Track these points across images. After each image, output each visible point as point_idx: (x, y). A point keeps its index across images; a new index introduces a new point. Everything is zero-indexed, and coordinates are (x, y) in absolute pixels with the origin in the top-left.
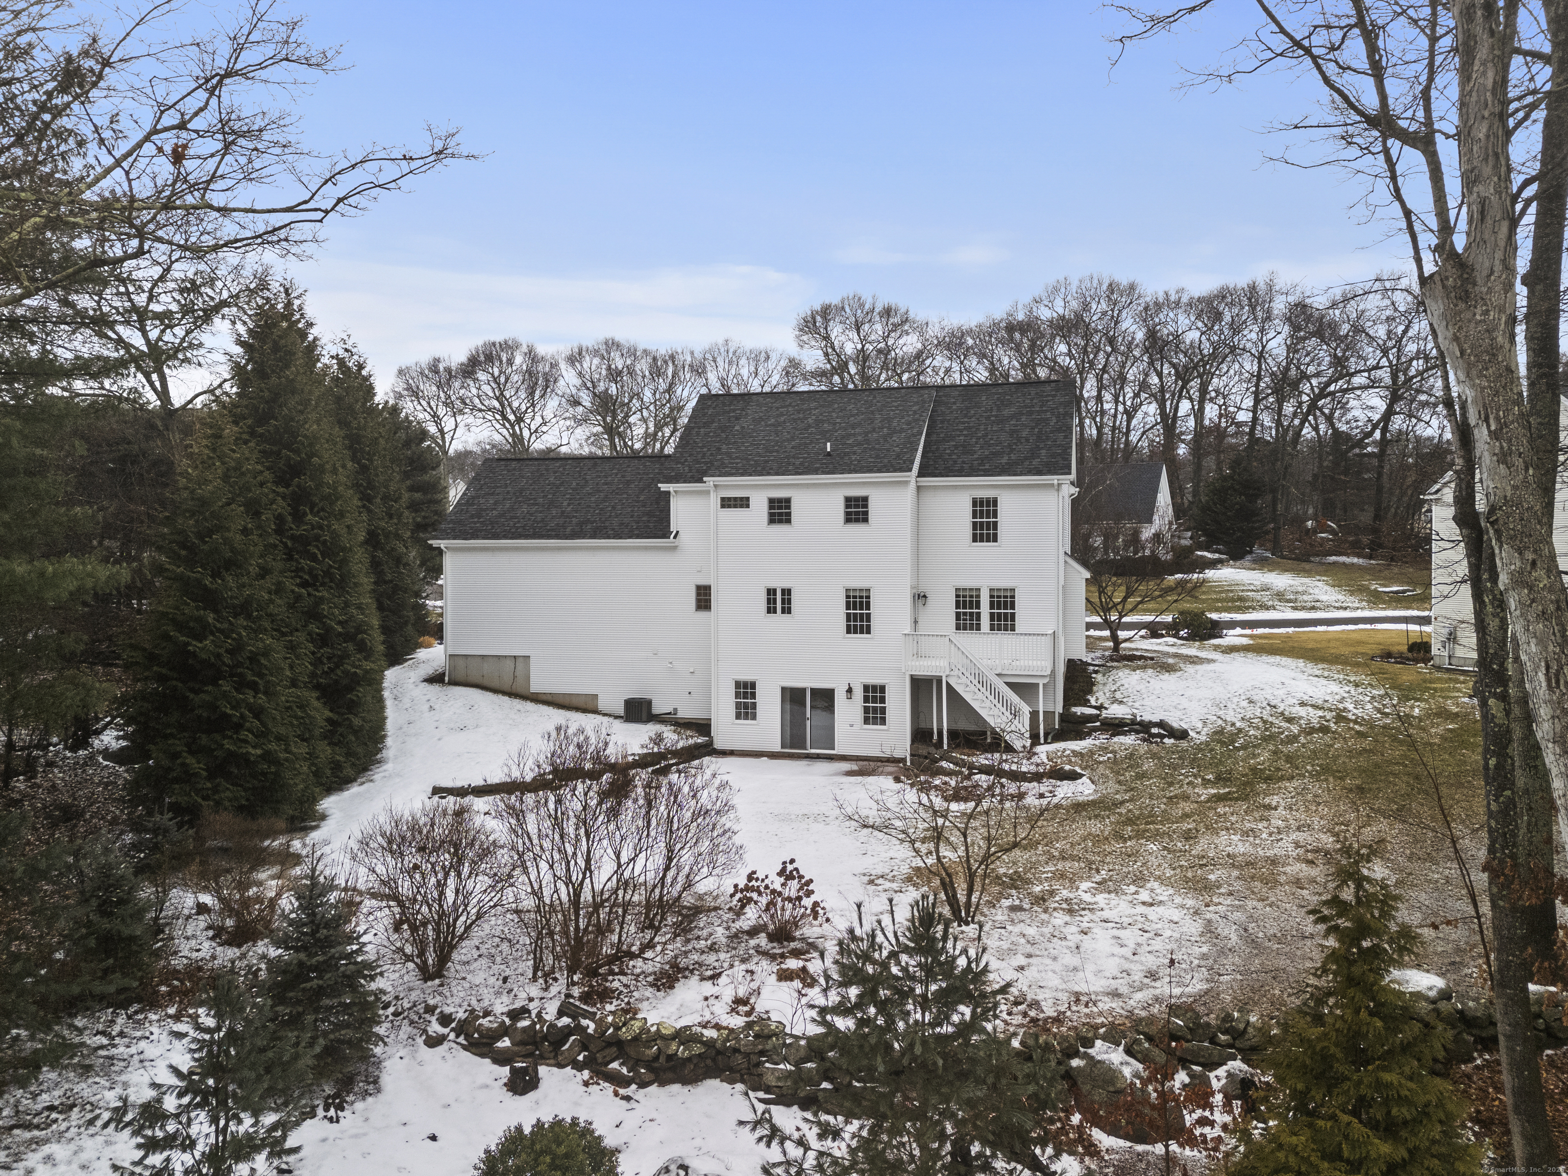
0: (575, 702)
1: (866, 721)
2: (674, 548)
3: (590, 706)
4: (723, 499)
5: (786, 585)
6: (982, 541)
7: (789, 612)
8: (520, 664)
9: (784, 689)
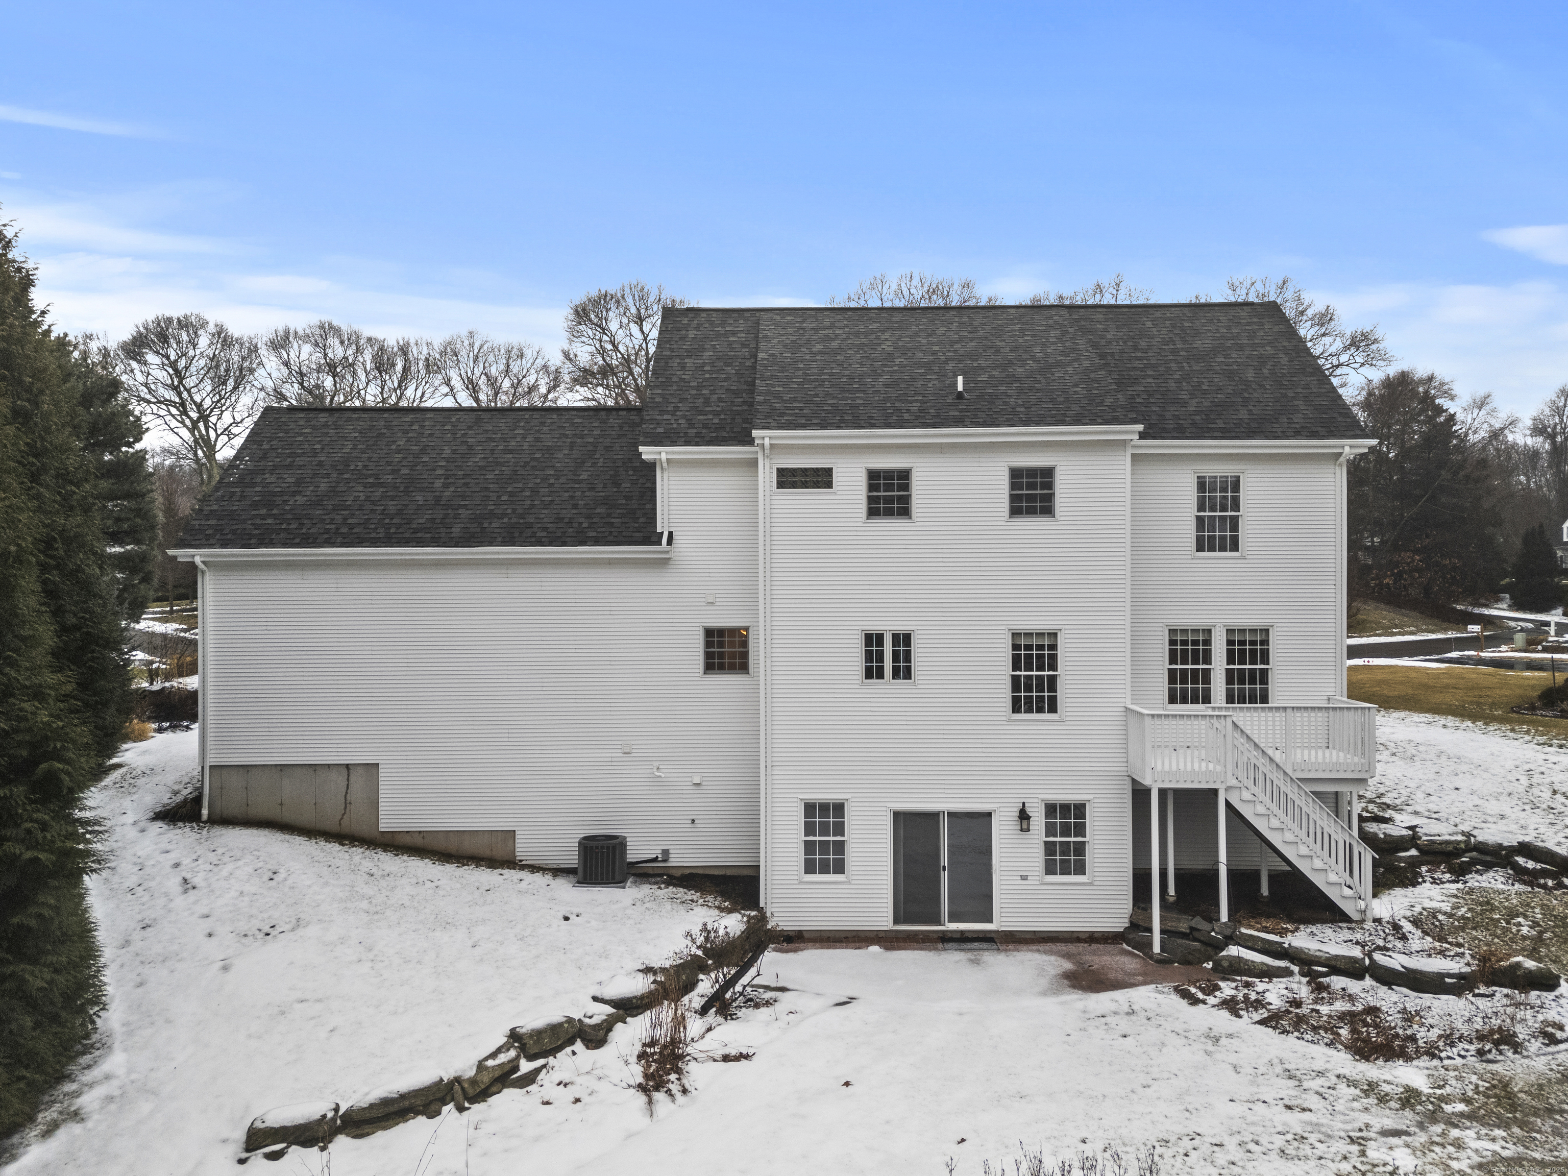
0: (469, 847)
1: (1050, 869)
2: (663, 563)
3: (500, 853)
4: (781, 471)
5: (901, 627)
6: (1212, 549)
7: (908, 675)
8: (357, 780)
9: (897, 815)
